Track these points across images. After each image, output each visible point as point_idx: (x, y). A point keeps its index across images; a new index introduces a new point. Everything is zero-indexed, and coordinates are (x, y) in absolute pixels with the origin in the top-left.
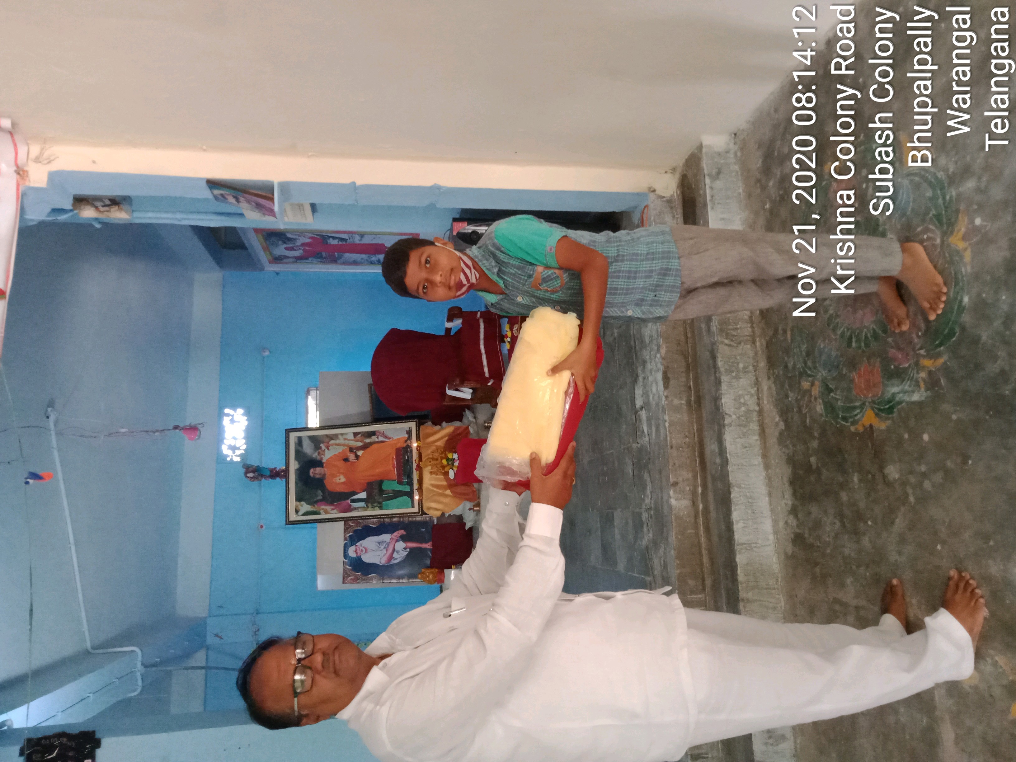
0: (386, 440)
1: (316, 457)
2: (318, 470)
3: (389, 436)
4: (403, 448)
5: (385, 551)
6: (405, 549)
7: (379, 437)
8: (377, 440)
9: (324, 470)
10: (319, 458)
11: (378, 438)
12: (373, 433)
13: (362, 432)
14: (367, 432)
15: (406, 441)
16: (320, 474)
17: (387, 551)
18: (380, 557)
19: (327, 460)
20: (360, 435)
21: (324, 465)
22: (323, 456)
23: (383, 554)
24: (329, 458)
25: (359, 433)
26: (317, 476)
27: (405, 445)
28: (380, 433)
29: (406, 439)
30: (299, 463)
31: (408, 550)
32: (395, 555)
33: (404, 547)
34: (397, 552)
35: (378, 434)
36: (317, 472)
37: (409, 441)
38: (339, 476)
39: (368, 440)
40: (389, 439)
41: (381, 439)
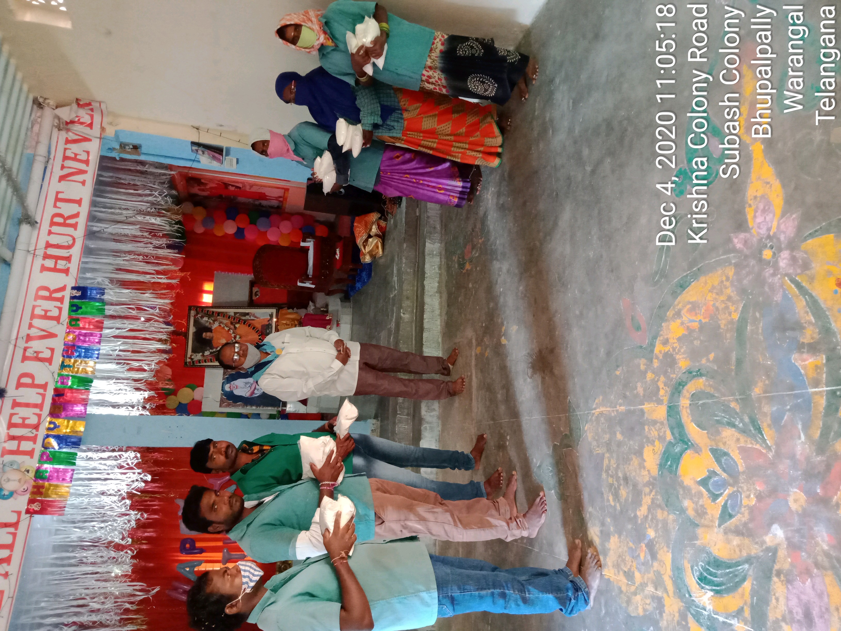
2: (208, 334)
4: (267, 325)
8: (249, 318)
9: (213, 335)
10: (209, 326)
12: (248, 314)
13: (240, 312)
14: (244, 313)
15: (269, 321)
16: (210, 337)
17: (250, 388)
18: (245, 392)
19: (215, 329)
21: (213, 331)
23: (248, 390)
24: (216, 327)
25: (238, 313)
26: (208, 338)
27: (268, 323)
29: (269, 319)
30: (196, 328)
32: (256, 391)
35: (251, 314)
38: (222, 339)
39: (244, 318)
40: (257, 318)
41: (252, 318)
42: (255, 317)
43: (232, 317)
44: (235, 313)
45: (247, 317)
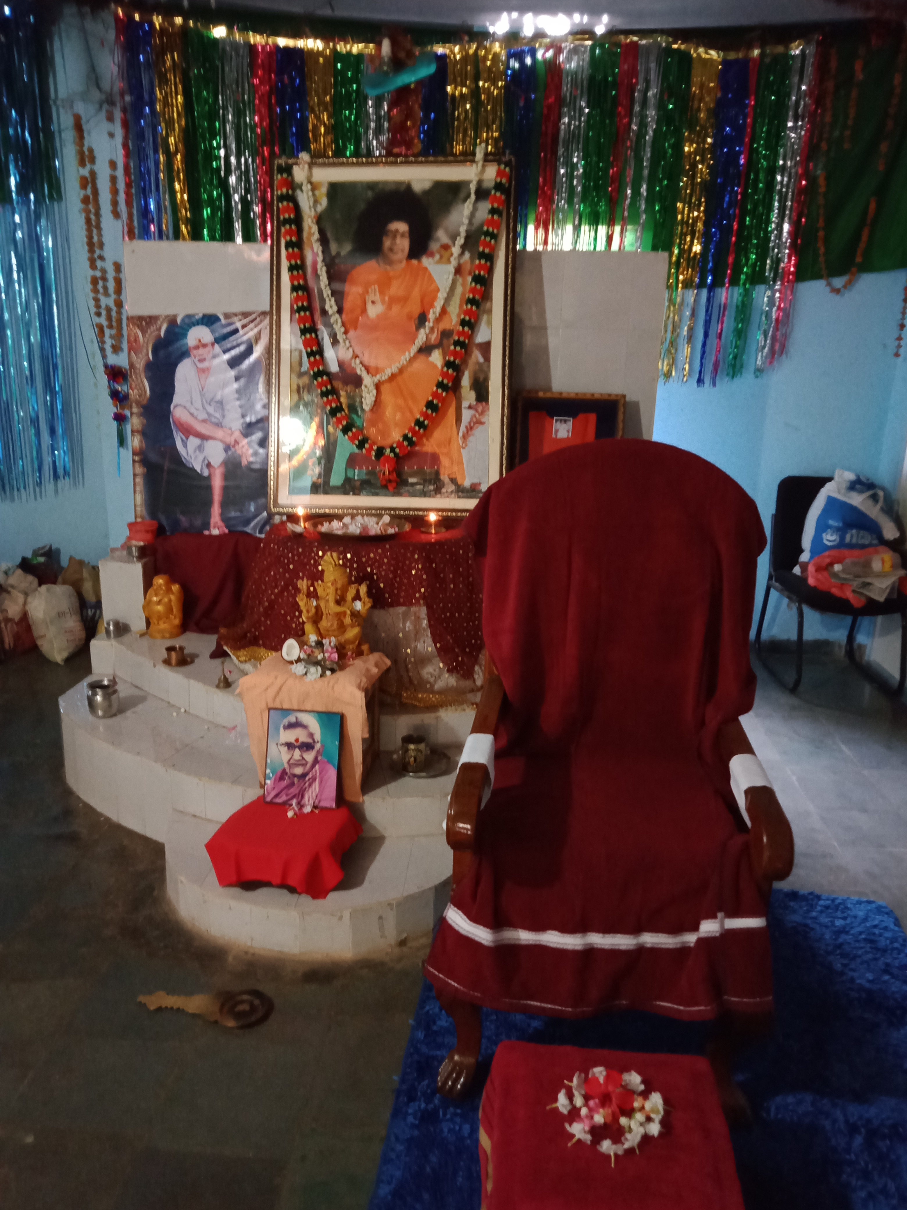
0: (463, 428)
1: (438, 240)
2: (404, 244)
3: (471, 439)
4: (437, 473)
5: (202, 416)
6: (209, 465)
7: (472, 412)
8: (465, 404)
9: (400, 261)
10: (434, 246)
11: (470, 407)
12: (482, 396)
13: (489, 367)
14: (486, 379)
15: (453, 481)
16: (391, 250)
17: (204, 421)
18: (188, 405)
19: (426, 269)
20: (481, 360)
21: (414, 262)
22: (437, 257)
23: (196, 413)
24: (430, 275)
25: (487, 359)
26: (387, 243)
27: (444, 477)
28: (482, 413)
29: (459, 482)
30: (427, 193)
31: (206, 473)
32: (193, 442)
33: (212, 463)
34: (200, 448)
35: (480, 409)
36: (398, 240)
37: (452, 488)
38: (383, 302)
39: (466, 381)
40: (464, 437)
41: (467, 415)
42: (470, 429)
43: (471, 337)
44: (486, 348)
45: (469, 396)
